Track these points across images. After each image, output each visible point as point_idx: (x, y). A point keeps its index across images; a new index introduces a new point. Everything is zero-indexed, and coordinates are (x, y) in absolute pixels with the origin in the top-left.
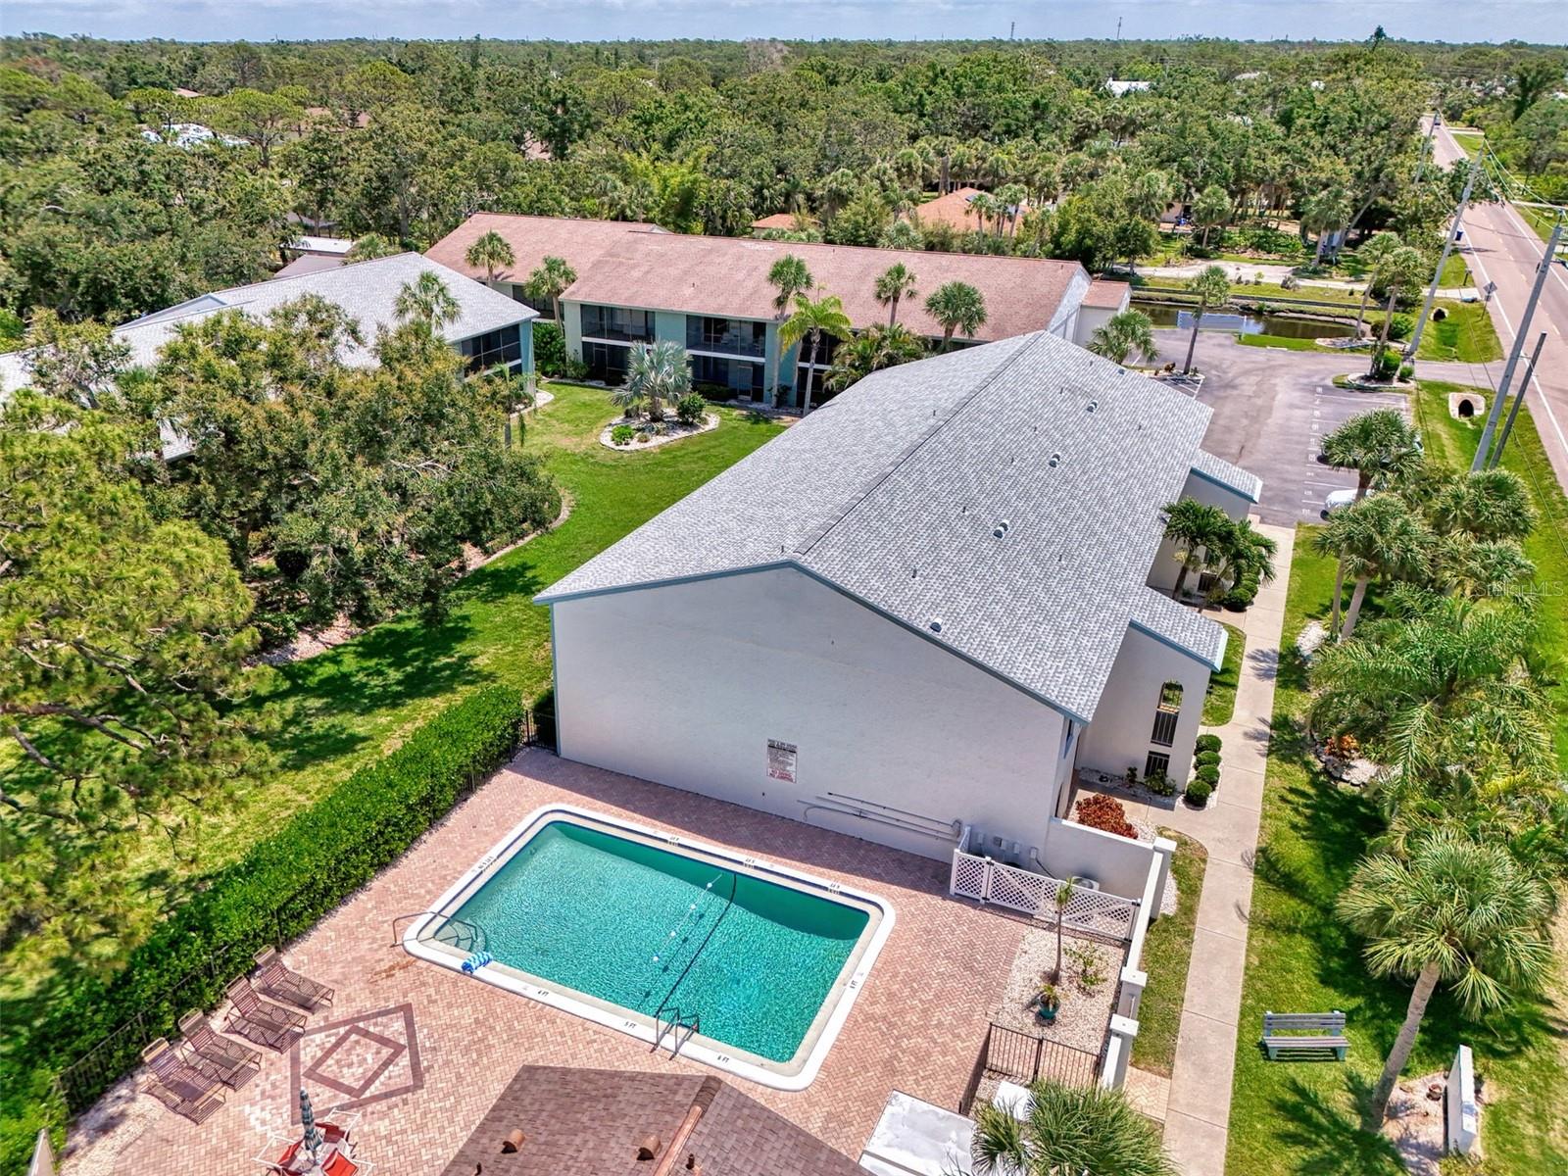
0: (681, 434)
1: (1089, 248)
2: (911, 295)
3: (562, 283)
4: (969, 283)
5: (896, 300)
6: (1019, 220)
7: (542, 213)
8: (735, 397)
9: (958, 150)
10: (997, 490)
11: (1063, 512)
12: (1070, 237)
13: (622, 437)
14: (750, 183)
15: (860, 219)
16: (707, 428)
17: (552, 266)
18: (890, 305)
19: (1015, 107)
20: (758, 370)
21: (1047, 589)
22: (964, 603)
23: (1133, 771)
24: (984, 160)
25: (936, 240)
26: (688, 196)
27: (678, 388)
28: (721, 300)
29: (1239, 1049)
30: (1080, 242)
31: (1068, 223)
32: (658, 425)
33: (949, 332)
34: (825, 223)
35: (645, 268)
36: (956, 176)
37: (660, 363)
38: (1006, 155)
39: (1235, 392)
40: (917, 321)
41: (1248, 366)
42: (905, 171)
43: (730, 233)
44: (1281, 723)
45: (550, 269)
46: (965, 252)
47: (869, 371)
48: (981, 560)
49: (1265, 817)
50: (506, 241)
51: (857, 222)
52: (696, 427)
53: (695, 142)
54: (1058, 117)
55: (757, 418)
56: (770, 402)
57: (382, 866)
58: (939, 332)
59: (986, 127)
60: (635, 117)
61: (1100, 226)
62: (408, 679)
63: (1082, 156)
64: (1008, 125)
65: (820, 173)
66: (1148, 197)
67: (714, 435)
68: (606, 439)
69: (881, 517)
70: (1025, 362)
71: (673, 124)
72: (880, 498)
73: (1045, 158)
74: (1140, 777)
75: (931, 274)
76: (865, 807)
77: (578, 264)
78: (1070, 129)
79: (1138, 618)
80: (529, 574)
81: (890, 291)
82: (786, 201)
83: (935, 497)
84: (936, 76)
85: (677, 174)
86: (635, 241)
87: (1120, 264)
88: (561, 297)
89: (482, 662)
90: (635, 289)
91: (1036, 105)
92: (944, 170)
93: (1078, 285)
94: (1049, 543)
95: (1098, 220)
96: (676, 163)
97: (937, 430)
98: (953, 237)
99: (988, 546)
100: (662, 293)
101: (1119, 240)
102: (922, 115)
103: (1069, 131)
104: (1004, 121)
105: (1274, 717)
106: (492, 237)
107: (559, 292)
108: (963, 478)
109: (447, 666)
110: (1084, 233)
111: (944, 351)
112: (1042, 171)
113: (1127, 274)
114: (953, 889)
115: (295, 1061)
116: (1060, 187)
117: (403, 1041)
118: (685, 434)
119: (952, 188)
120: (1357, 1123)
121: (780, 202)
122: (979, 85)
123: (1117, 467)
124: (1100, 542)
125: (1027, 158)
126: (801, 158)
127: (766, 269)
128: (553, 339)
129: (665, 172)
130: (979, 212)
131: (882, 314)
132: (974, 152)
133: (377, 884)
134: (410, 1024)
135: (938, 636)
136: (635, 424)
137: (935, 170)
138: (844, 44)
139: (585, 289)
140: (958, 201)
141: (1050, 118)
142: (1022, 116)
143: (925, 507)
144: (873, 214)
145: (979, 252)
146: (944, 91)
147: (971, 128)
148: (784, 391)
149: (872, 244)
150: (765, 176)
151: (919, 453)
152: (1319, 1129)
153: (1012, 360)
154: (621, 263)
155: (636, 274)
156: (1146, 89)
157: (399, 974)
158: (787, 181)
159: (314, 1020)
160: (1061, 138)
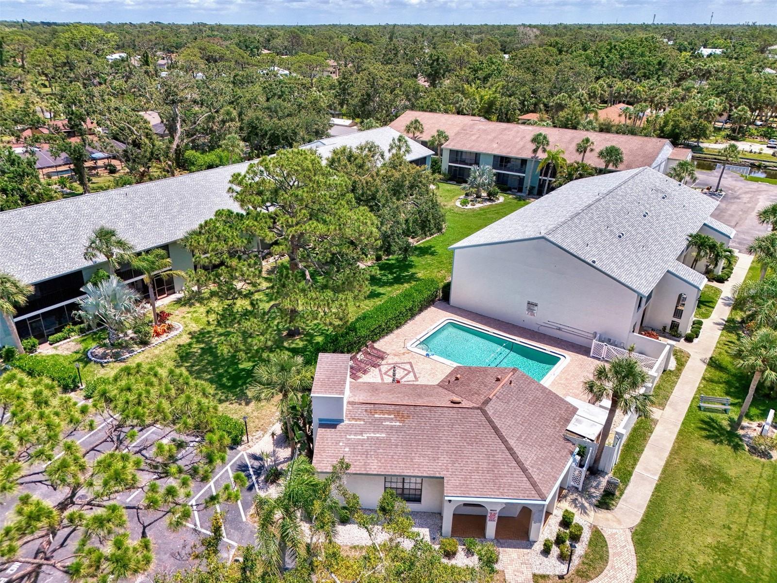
0: (488, 203)
1: (677, 133)
2: (592, 150)
3: (443, 141)
4: (617, 146)
5: (585, 152)
6: (645, 119)
7: (431, 111)
8: (511, 190)
9: (618, 85)
10: (621, 223)
11: (647, 232)
12: (668, 128)
13: (464, 203)
14: (519, 99)
15: (569, 116)
16: (499, 202)
17: (440, 134)
18: (582, 154)
19: (649, 64)
20: (521, 180)
21: (636, 256)
22: (604, 256)
23: (665, 328)
24: (631, 89)
25: (604, 127)
26: (491, 104)
27: (489, 184)
28: (509, 150)
29: (690, 406)
30: (673, 130)
31: (668, 121)
32: (479, 200)
33: (607, 166)
34: (553, 118)
35: (477, 136)
36: (616, 97)
37: (483, 174)
38: (641, 88)
39: (738, 201)
40: (593, 160)
41: (747, 190)
42: (592, 95)
43: (508, 121)
44: (730, 321)
45: (439, 135)
46: (617, 133)
47: (571, 180)
48: (613, 244)
49: (716, 347)
50: (421, 123)
51: (568, 118)
52: (494, 201)
53: (496, 80)
54: (670, 69)
55: (520, 199)
56: (525, 193)
57: (397, 327)
58: (602, 165)
59: (634, 74)
60: (470, 68)
61: (684, 124)
62: (395, 278)
63: (679, 90)
64: (645, 73)
65: (552, 95)
66: (708, 110)
67: (501, 204)
68: (458, 204)
69: (576, 226)
70: (637, 179)
71: (487, 71)
72: (576, 220)
73: (661, 90)
74: (668, 330)
75: (601, 141)
76: (561, 326)
77: (450, 133)
78: (676, 75)
79: (671, 269)
80: (433, 249)
81: (583, 148)
82: (535, 107)
83: (597, 222)
84: (612, 48)
85: (487, 94)
86: (474, 124)
87: (693, 141)
88: (442, 146)
89: (419, 275)
90: (473, 144)
91: (660, 63)
92: (611, 94)
93: (667, 150)
94: (639, 242)
95: (683, 121)
96: (487, 89)
97: (599, 200)
98: (612, 126)
99: (616, 240)
100: (484, 146)
101: (693, 130)
102: (602, 67)
103: (676, 76)
104: (643, 71)
105: (728, 318)
106: (416, 121)
107: (442, 144)
108: (608, 217)
109: (407, 276)
110: (676, 126)
111: (604, 173)
112: (659, 96)
113: (696, 146)
114: (591, 354)
115: (380, 370)
116: (667, 105)
117: (411, 370)
118: (490, 203)
119: (614, 103)
120: (729, 429)
121: (532, 108)
122: (632, 53)
123: (671, 219)
124: (660, 244)
125: (652, 89)
126: (543, 88)
127: (530, 137)
128: (436, 163)
129: (482, 93)
130: (626, 115)
131: (578, 158)
132: (626, 86)
133: (396, 332)
134: (412, 366)
135: (594, 265)
136: (470, 198)
137: (606, 94)
138: (566, 27)
139: (452, 144)
140: (616, 110)
141: (666, 70)
142: (652, 69)
143: (592, 225)
144: (575, 115)
145: (624, 133)
146: (614, 56)
147: (627, 74)
148: (532, 188)
149: (575, 128)
150: (527, 96)
151: (592, 207)
152: (714, 428)
153: (633, 177)
154: (467, 134)
155: (473, 138)
156: (719, 53)
157: (407, 355)
158: (536, 98)
159: (384, 362)
160: (671, 79)
